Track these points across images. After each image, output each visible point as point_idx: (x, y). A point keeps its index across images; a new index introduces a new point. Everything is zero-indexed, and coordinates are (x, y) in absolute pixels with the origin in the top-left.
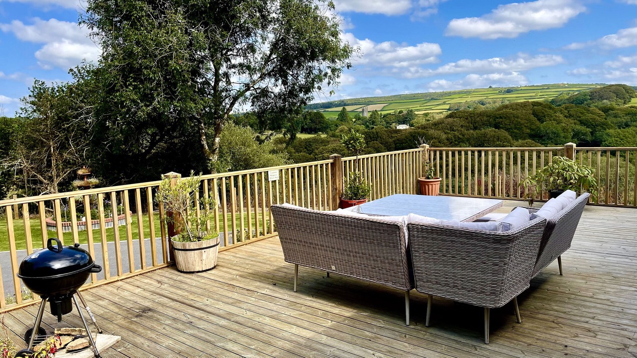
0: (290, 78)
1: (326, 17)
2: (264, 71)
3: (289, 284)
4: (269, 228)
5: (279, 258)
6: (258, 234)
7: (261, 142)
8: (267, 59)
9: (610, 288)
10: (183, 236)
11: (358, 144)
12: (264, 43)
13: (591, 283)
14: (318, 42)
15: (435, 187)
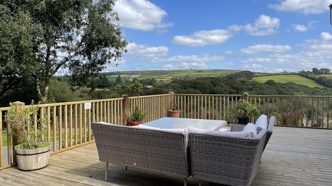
0: (92, 56)
1: (114, 25)
2: (78, 51)
3: (100, 176)
4: (83, 139)
5: (92, 158)
6: (77, 143)
7: (74, 90)
8: (79, 45)
9: (289, 170)
10: (24, 145)
11: (139, 89)
12: (78, 36)
13: (278, 167)
14: (109, 37)
15: (178, 115)
